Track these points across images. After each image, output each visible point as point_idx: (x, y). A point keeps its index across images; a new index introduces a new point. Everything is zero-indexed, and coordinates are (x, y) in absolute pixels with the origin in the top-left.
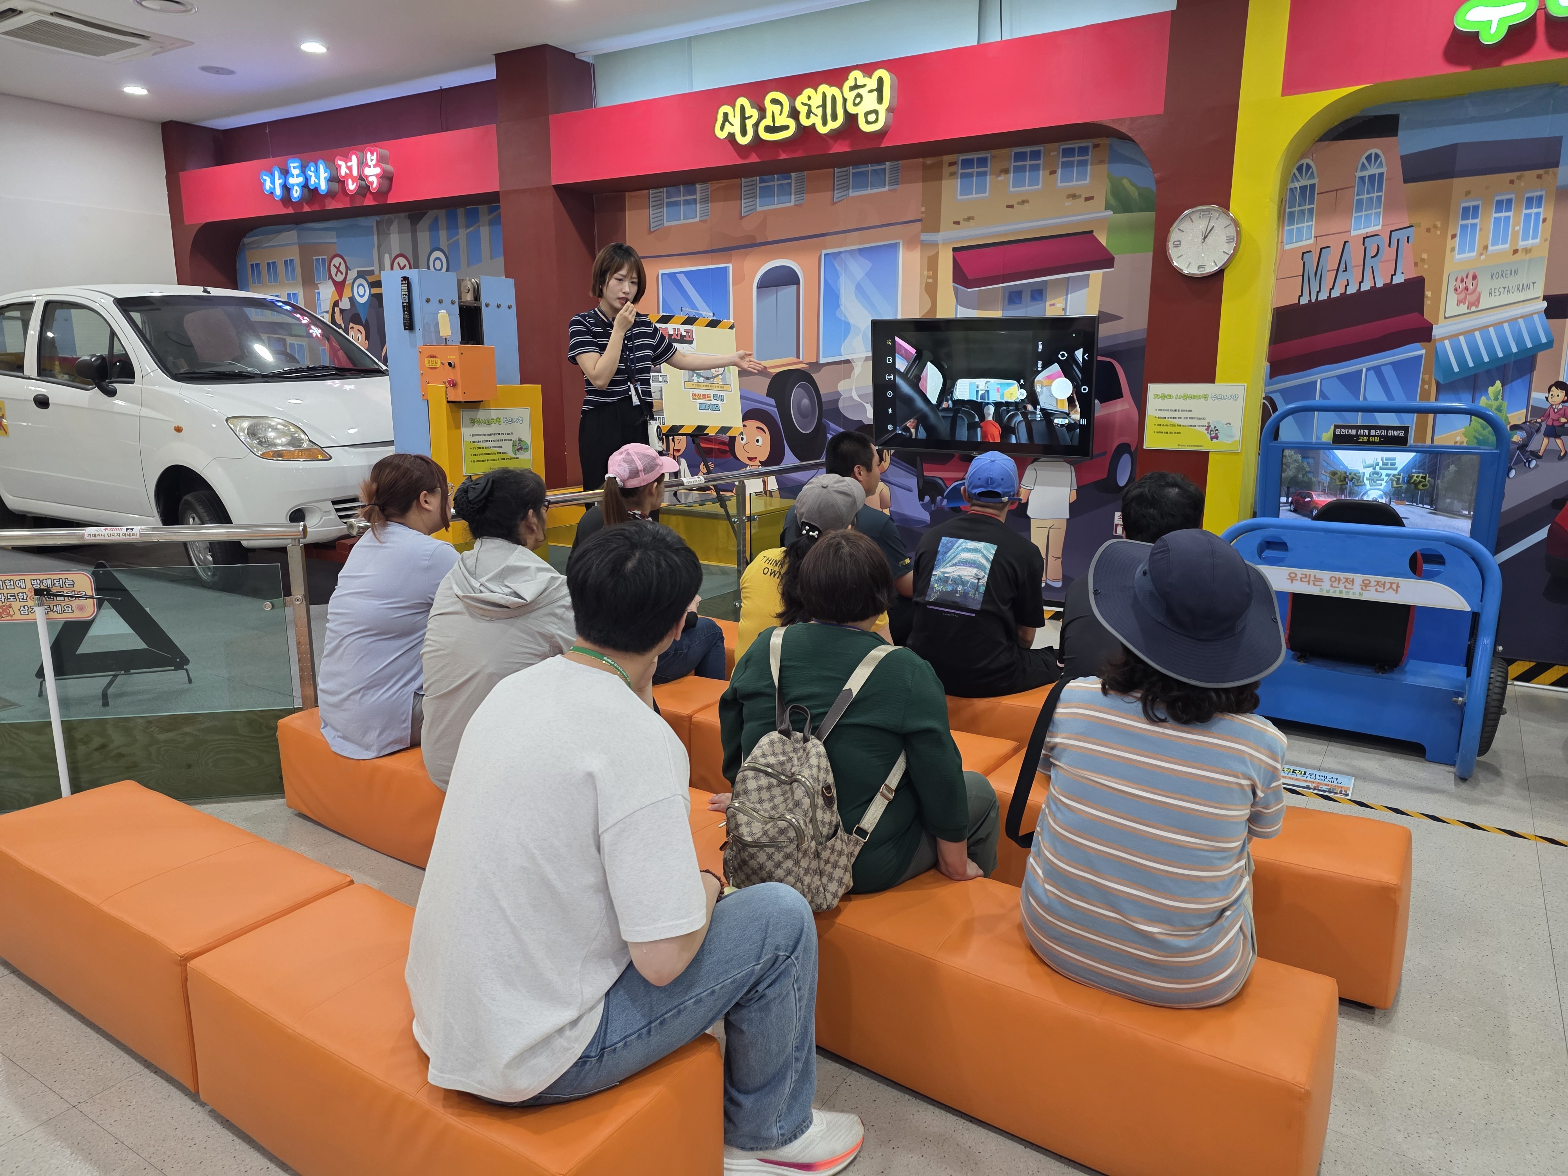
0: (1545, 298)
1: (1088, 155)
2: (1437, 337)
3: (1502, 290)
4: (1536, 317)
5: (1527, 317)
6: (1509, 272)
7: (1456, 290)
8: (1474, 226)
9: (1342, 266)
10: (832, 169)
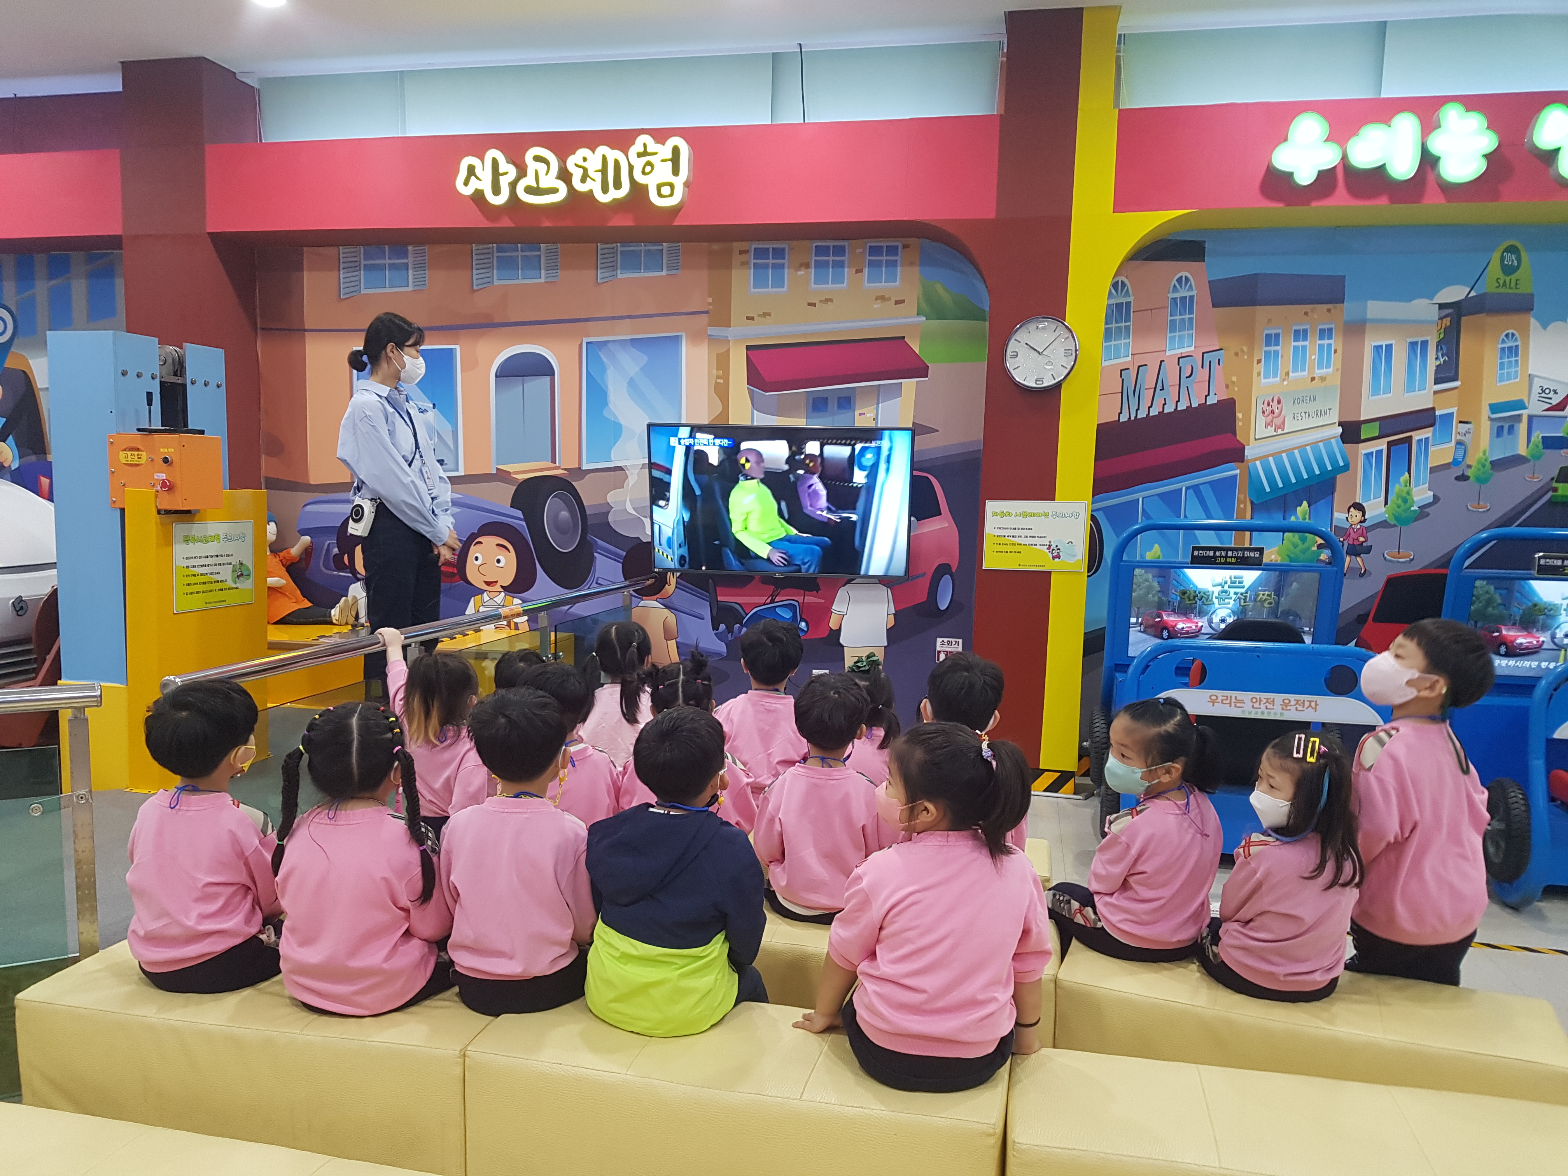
0: (1340, 424)
1: (897, 255)
2: (1249, 458)
3: (1303, 414)
4: (1333, 441)
5: (1326, 441)
6: (1308, 398)
7: (1264, 412)
8: (1276, 353)
9: (1159, 386)
10: (594, 245)
